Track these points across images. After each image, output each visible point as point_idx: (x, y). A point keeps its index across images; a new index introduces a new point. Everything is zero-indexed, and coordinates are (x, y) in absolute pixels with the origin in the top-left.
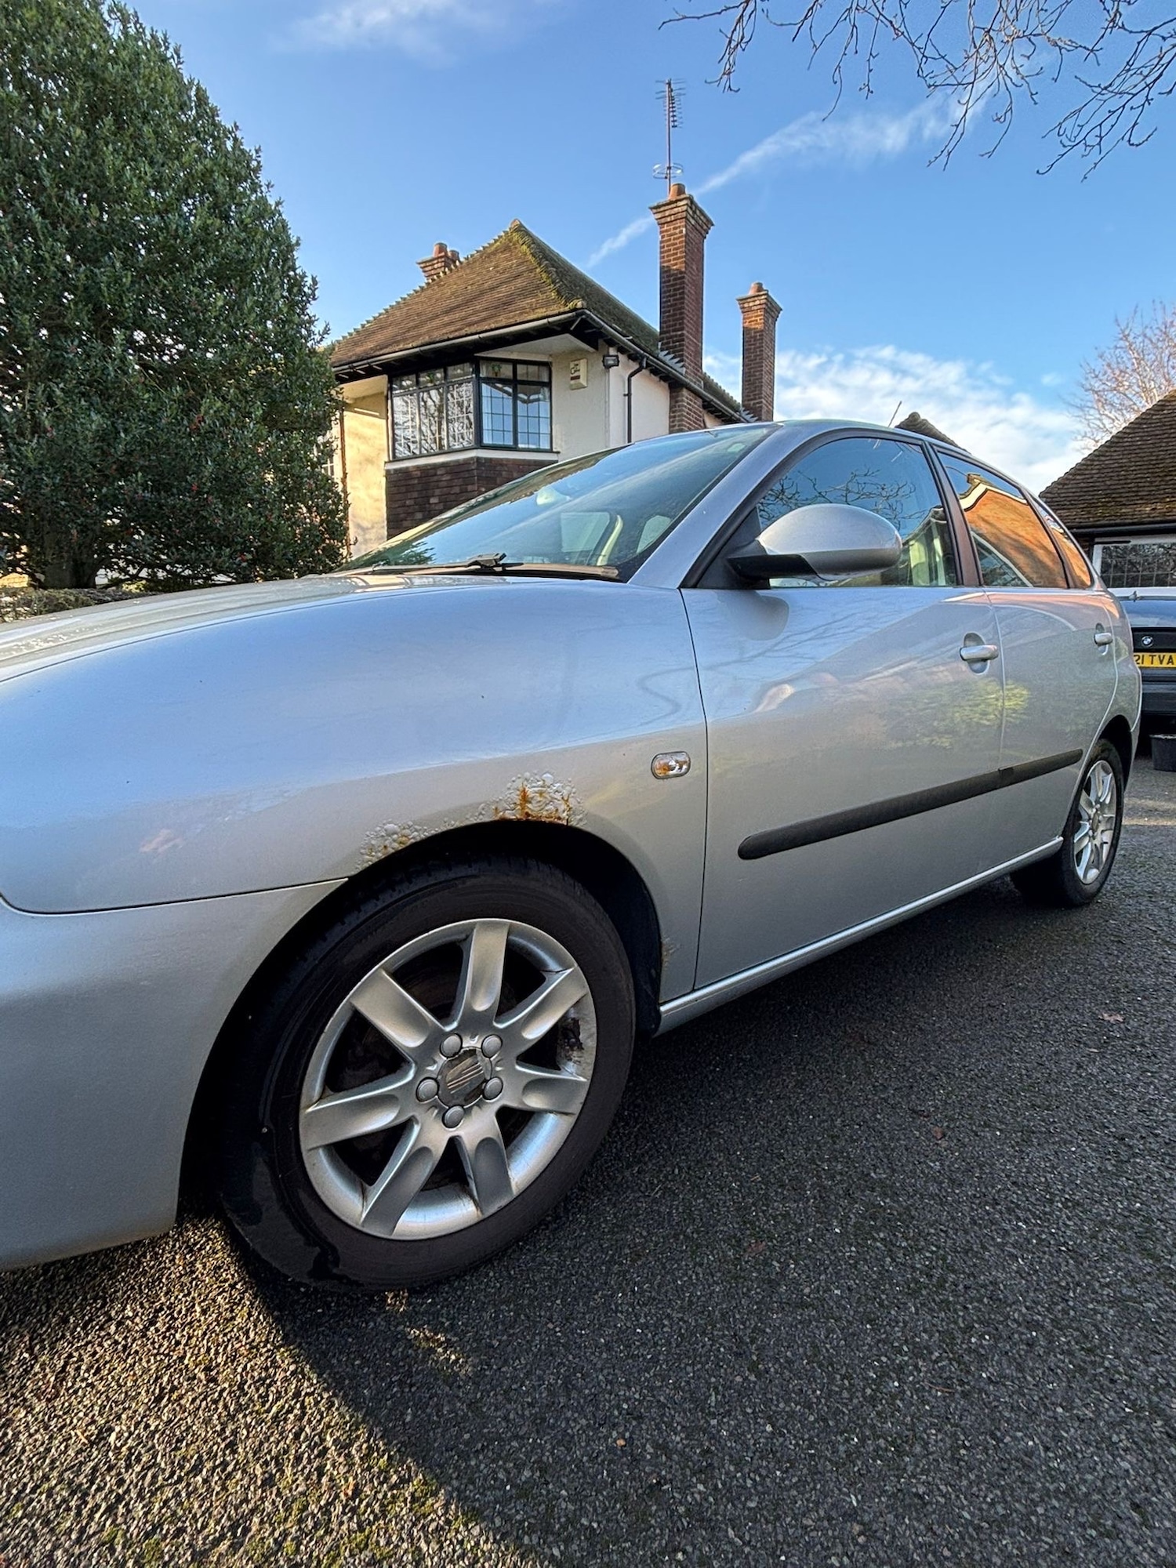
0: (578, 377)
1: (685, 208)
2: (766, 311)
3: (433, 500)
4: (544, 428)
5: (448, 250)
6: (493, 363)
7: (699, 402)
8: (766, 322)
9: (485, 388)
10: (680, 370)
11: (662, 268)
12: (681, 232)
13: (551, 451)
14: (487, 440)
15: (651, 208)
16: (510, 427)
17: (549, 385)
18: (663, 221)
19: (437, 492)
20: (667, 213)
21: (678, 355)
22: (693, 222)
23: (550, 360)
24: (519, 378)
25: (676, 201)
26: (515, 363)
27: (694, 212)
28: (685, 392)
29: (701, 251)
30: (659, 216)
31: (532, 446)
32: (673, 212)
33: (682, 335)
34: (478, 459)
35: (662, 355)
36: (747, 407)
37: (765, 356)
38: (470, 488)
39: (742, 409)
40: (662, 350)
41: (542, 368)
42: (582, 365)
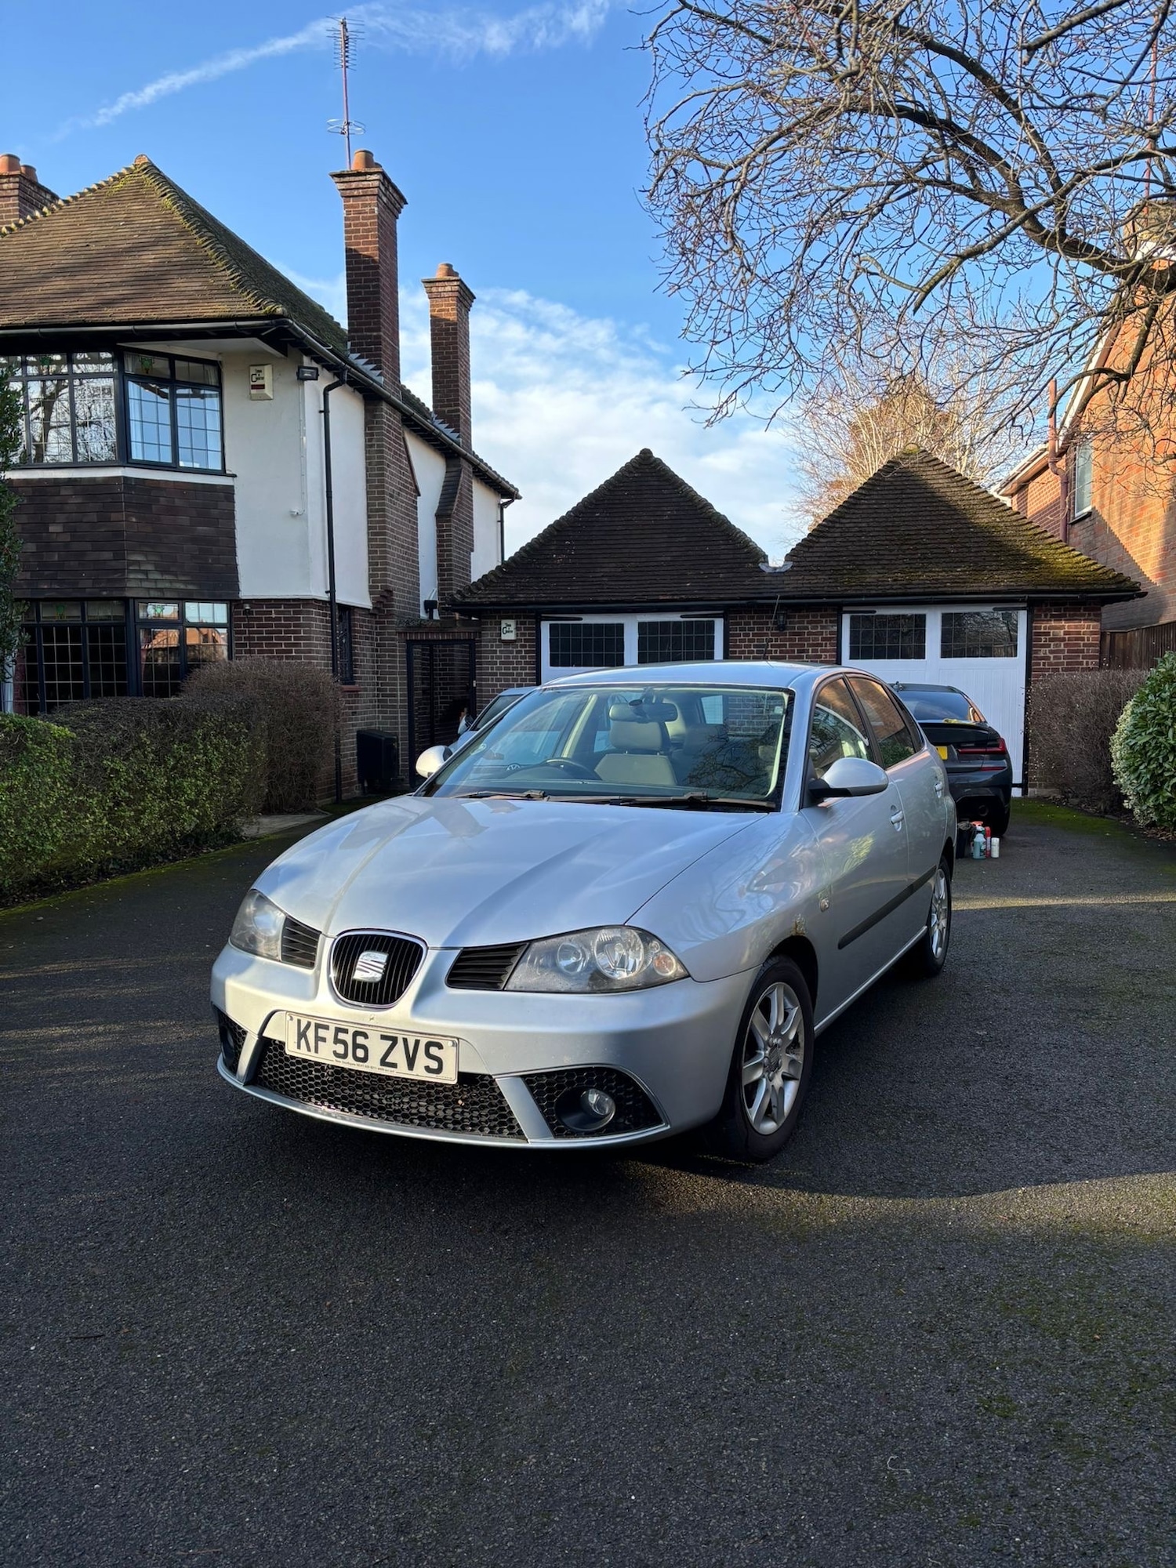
0: (262, 387)
1: (376, 183)
2: (459, 301)
3: (52, 529)
4: (214, 443)
5: (21, 163)
6: (144, 356)
7: (398, 416)
8: (459, 312)
9: (133, 389)
10: (378, 378)
11: (348, 251)
12: (373, 211)
13: (223, 473)
14: (137, 454)
15: (334, 176)
16: (166, 439)
17: (219, 388)
18: (348, 193)
19: (61, 517)
20: (354, 185)
21: (375, 358)
22: (385, 199)
23: (220, 359)
24: (178, 378)
25: (365, 174)
26: (172, 358)
27: (387, 189)
28: (385, 407)
29: (394, 234)
30: (343, 186)
31: (197, 465)
32: (361, 185)
33: (379, 337)
34: (125, 478)
35: (353, 357)
36: (439, 414)
37: (459, 354)
38: (114, 516)
39: (434, 416)
40: (353, 351)
41: (207, 367)
42: (267, 371)
